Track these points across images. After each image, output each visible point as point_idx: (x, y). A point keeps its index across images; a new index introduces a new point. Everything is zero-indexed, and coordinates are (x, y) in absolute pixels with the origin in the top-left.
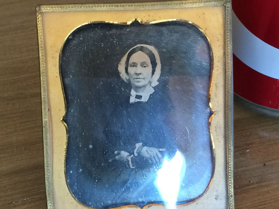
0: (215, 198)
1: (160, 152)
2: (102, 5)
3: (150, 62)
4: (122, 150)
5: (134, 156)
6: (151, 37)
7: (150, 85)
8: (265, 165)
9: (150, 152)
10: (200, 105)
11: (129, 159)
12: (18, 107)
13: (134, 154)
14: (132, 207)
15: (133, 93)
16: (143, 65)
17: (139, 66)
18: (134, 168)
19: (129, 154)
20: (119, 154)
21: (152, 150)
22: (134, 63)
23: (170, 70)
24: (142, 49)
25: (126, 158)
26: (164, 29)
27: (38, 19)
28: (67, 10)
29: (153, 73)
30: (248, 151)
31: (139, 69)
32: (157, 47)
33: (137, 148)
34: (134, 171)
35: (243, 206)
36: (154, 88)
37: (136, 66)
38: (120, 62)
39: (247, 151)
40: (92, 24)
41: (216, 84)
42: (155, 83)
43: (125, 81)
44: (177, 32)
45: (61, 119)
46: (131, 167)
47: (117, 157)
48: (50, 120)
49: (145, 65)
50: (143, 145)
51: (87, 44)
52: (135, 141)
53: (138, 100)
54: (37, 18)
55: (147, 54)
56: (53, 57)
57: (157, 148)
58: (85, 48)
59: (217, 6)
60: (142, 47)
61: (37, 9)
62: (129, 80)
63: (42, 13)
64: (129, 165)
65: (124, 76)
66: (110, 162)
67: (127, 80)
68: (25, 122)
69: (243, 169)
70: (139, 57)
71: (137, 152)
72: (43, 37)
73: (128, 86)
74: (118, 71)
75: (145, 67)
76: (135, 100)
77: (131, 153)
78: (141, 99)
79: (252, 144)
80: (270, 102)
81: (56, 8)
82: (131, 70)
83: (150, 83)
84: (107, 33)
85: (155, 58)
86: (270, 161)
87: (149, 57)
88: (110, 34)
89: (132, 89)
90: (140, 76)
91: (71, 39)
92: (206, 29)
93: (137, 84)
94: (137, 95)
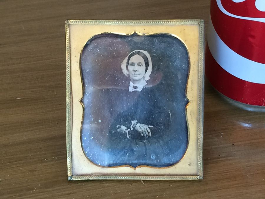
0: (189, 165)
1: (149, 128)
2: (111, 21)
3: (144, 62)
4: (122, 125)
5: (131, 130)
6: (145, 45)
7: (144, 79)
8: (233, 145)
9: (142, 128)
10: (179, 95)
11: (127, 131)
12: (56, 94)
13: (130, 128)
14: (128, 167)
15: (131, 84)
16: (139, 65)
17: (136, 65)
18: (130, 138)
19: (127, 128)
20: (120, 127)
21: (144, 126)
22: (133, 63)
23: (159, 69)
24: (138, 53)
25: (125, 131)
26: (156, 40)
27: (66, 29)
28: (87, 23)
29: (146, 71)
30: (222, 134)
31: (136, 67)
32: (150, 52)
33: (133, 124)
34: (130, 141)
35: (211, 172)
36: (147, 81)
37: (134, 65)
38: (123, 62)
40: (104, 34)
41: (192, 81)
42: (147, 78)
43: (126, 75)
44: (165, 42)
45: (80, 100)
46: (128, 138)
47: (118, 130)
48: (71, 100)
49: (140, 65)
50: (137, 122)
51: (100, 48)
52: (131, 119)
53: (134, 90)
55: (142, 57)
56: (76, 56)
57: (147, 125)
58: (99, 51)
59: (193, 24)
60: (138, 51)
61: (66, 22)
62: (129, 75)
63: (69, 25)
64: (126, 136)
65: (125, 71)
66: (113, 133)
67: (127, 74)
69: (216, 146)
70: (136, 59)
71: (133, 127)
72: (69, 42)
73: (128, 79)
74: (121, 68)
75: (140, 66)
76: (133, 90)
77: (129, 127)
78: (137, 89)
79: (226, 129)
80: (242, 98)
81: (79, 22)
82: (130, 68)
83: (144, 77)
84: (115, 40)
85: (148, 60)
86: (237, 142)
87: (144, 59)
88: (116, 42)
89: (131, 82)
90: (137, 73)
91: (89, 44)
92: (186, 40)
93: (135, 78)
94: (134, 86)
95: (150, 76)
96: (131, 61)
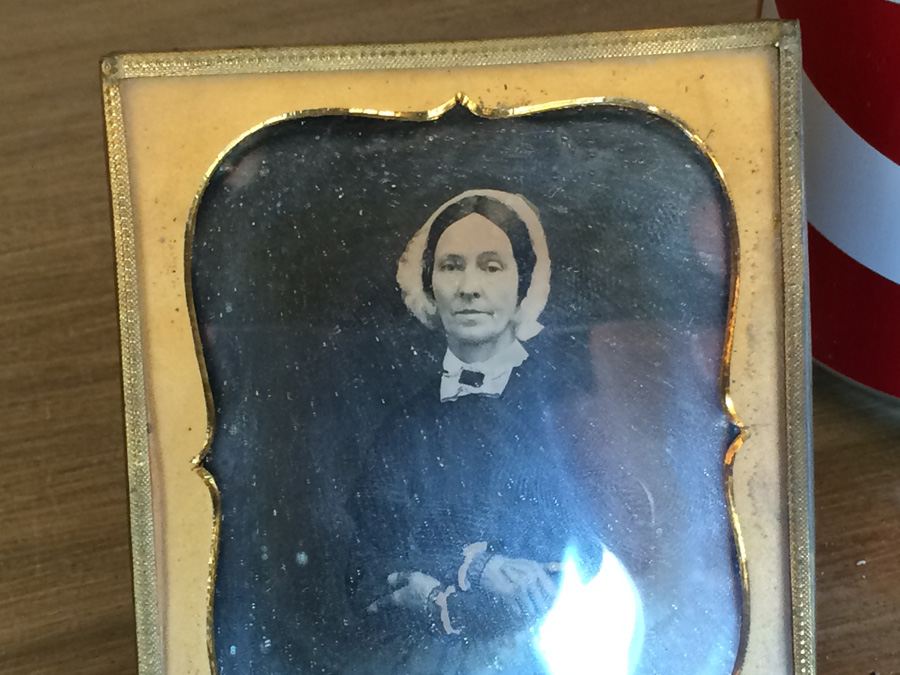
1: (551, 574)
2: (337, 50)
3: (511, 250)
5: (459, 589)
6: (511, 162)
7: (513, 333)
9: (514, 576)
10: (691, 406)
11: (442, 599)
12: (48, 417)
13: (457, 583)
15: (452, 363)
16: (488, 263)
17: (471, 267)
18: (458, 632)
19: (439, 584)
20: (403, 583)
21: (524, 568)
22: (453, 257)
23: (585, 278)
24: (480, 206)
25: (429, 599)
26: (562, 136)
27: (109, 102)
28: (216, 68)
29: (522, 291)
30: (864, 562)
31: (473, 279)
32: (534, 197)
33: (468, 561)
34: (460, 644)
37: (461, 268)
38: (405, 255)
39: (860, 563)
40: (302, 119)
41: (749, 329)
42: (531, 328)
43: (423, 320)
44: (609, 145)
45: (196, 461)
46: (449, 630)
47: (397, 596)
48: (155, 464)
49: (491, 264)
50: (489, 549)
51: (286, 189)
52: (462, 537)
53: (469, 390)
54: (106, 98)
55: (501, 225)
56: (163, 241)
57: (540, 562)
58: (279, 205)
59: (748, 49)
60: (480, 198)
61: (105, 68)
62: (437, 319)
63: (120, 82)
64: (440, 623)
65: (416, 301)
66: (374, 614)
67: (429, 317)
68: (74, 469)
69: (847, 628)
70: (470, 235)
71: (469, 577)
72: (125, 169)
73: (435, 339)
74: (398, 285)
75: (493, 269)
76: (460, 390)
77: (448, 580)
78: (481, 383)
79: (874, 537)
81: (174, 65)
82: (444, 282)
83: (512, 326)
84: (357, 149)
85: (528, 236)
87: (509, 234)
88: (367, 156)
89: (448, 350)
90: (477, 304)
91: (227, 174)
92: (712, 131)
93: (467, 332)
94: (464, 372)
95: (542, 319)
96: (445, 248)
